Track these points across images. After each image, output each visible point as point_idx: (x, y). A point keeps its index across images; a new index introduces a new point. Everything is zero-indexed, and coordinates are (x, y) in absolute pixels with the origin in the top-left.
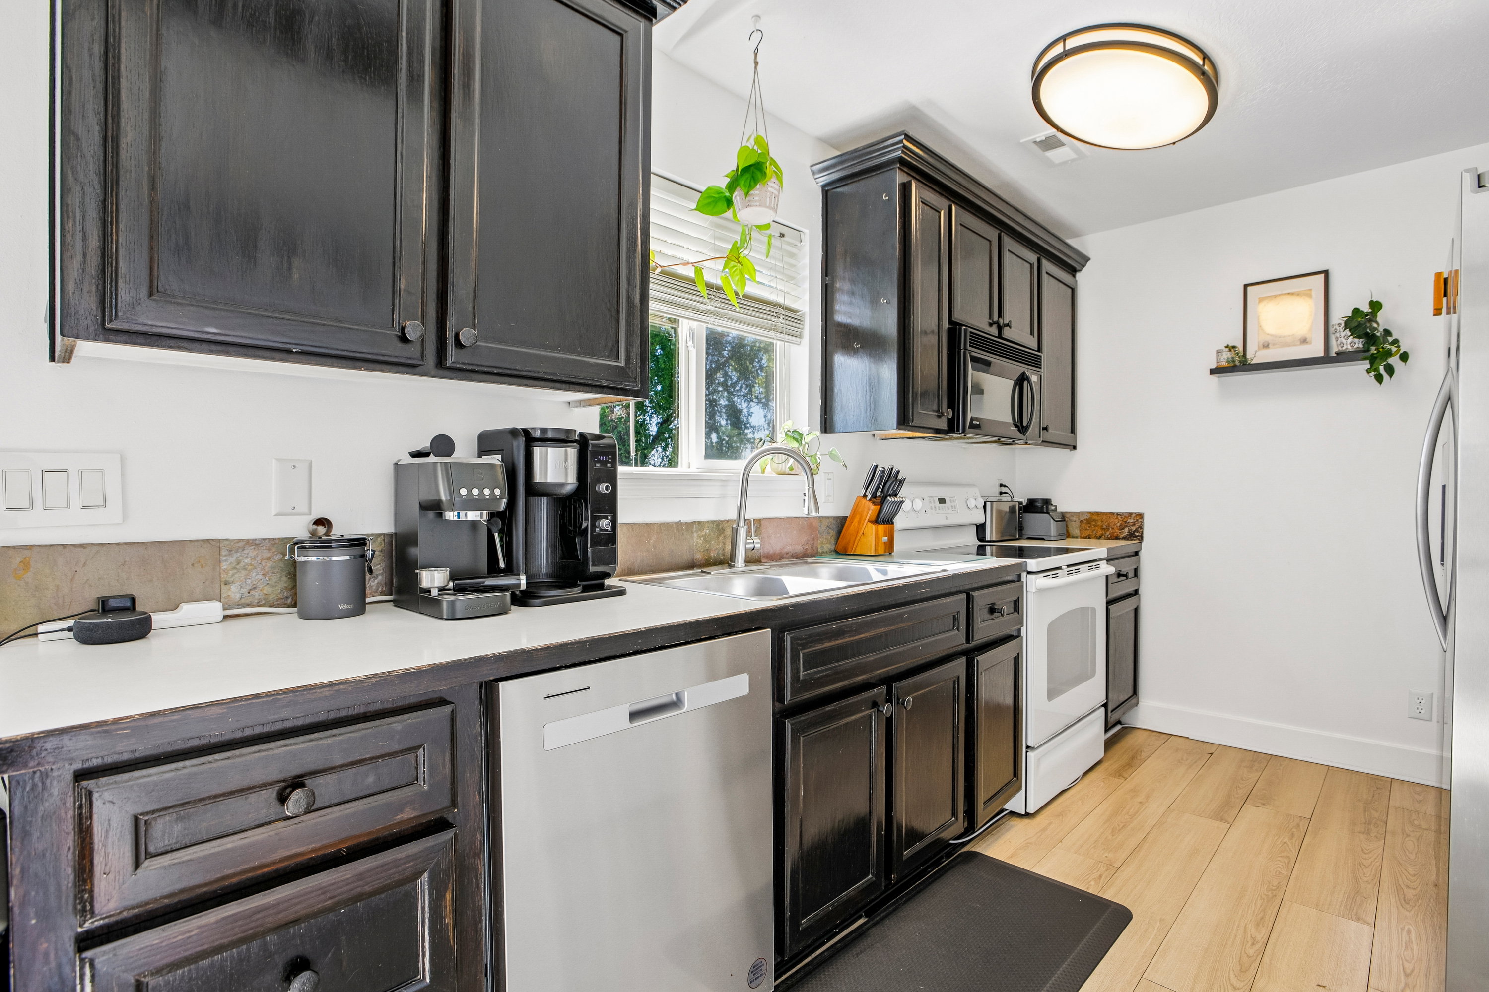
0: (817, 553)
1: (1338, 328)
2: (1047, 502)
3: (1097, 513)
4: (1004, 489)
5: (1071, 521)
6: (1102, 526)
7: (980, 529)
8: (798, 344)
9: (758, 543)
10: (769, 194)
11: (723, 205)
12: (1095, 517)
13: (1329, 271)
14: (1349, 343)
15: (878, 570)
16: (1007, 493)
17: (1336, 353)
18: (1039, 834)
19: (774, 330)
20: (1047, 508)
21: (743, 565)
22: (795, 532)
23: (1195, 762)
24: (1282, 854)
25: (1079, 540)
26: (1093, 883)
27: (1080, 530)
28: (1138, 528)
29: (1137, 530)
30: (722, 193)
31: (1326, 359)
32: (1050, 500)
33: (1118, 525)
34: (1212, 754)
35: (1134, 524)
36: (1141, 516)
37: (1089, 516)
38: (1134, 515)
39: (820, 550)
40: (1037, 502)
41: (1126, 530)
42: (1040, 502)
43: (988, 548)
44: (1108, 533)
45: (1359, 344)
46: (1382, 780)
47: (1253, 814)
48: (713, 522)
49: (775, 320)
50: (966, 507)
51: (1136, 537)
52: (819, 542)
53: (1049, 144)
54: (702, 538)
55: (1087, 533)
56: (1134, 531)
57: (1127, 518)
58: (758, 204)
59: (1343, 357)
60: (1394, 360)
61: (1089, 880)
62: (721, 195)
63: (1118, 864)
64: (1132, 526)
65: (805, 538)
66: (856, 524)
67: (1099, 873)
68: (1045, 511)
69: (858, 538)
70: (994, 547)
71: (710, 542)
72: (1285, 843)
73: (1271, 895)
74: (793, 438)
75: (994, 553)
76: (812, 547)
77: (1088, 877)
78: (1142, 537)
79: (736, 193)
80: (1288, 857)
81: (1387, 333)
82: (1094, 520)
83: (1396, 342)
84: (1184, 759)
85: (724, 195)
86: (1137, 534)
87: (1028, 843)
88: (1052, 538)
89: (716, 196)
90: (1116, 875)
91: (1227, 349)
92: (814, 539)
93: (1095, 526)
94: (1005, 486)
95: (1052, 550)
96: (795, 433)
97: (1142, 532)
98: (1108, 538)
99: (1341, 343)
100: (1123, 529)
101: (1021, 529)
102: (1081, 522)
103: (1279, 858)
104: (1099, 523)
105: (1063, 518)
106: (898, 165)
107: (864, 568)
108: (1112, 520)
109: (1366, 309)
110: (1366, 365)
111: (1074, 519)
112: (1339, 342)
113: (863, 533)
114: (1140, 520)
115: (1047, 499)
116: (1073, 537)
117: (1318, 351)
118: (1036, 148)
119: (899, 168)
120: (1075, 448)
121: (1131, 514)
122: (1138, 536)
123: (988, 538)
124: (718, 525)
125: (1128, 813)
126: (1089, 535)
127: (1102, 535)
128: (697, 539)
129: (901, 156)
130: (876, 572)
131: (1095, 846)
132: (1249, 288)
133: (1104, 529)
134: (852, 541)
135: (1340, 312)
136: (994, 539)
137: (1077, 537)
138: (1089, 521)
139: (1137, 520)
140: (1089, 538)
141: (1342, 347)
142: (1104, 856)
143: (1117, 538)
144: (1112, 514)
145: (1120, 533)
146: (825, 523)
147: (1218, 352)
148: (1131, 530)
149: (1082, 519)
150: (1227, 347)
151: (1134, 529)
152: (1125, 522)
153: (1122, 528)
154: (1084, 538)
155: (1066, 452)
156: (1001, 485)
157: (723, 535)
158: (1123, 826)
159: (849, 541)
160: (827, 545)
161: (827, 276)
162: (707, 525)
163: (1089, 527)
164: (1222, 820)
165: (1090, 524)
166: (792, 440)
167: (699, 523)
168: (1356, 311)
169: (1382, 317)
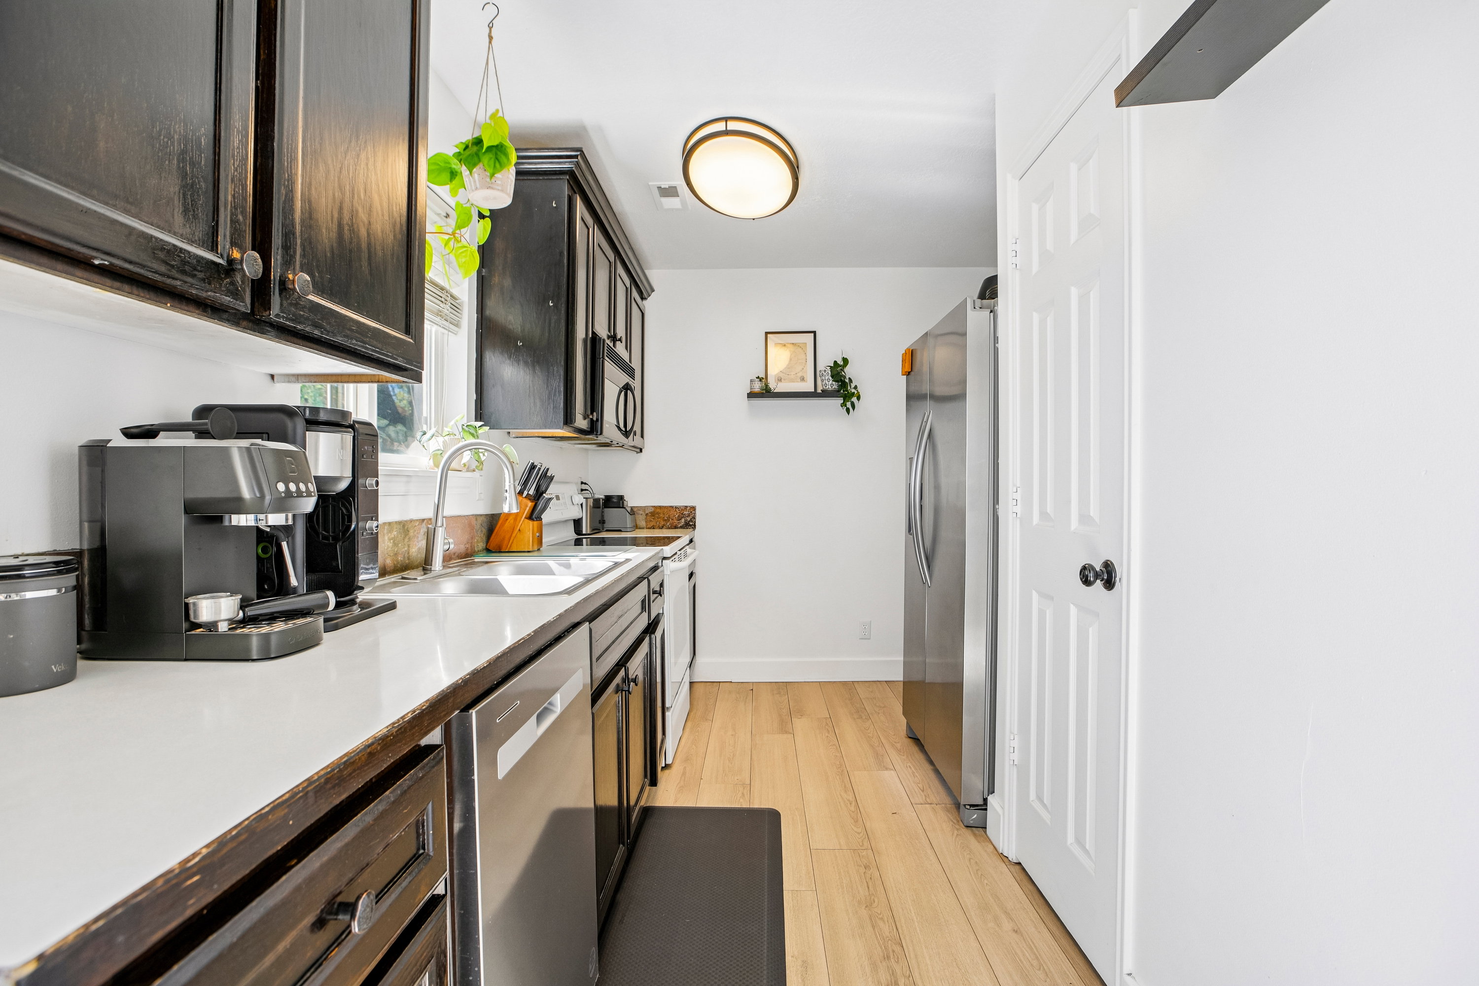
0: (474, 552)
1: (824, 373)
2: (621, 498)
3: (660, 506)
4: (584, 487)
5: (638, 514)
6: (664, 518)
7: (577, 523)
8: (456, 334)
9: (452, 543)
10: (510, 181)
11: (446, 176)
12: (658, 510)
13: (817, 332)
14: (831, 385)
15: (560, 565)
16: (587, 490)
17: (821, 390)
18: (683, 777)
19: (441, 316)
20: (623, 503)
21: (441, 568)
22: (459, 531)
23: (746, 698)
24: (830, 744)
25: (645, 530)
26: (741, 800)
27: (646, 522)
28: (692, 518)
29: (691, 521)
30: (449, 163)
31: (813, 395)
32: (623, 496)
33: (677, 516)
34: (752, 690)
35: (689, 516)
36: (694, 508)
37: (653, 509)
38: (689, 508)
39: (476, 549)
40: (614, 498)
41: (683, 520)
42: (616, 498)
43: (584, 540)
44: (668, 524)
45: (835, 386)
46: (848, 684)
47: (800, 724)
48: (399, 523)
49: (442, 305)
50: (571, 503)
51: (691, 525)
52: (476, 540)
53: (670, 192)
54: (392, 541)
55: (652, 524)
56: (689, 521)
57: (684, 510)
58: (500, 188)
59: (825, 394)
60: (854, 399)
61: (738, 799)
62: (447, 165)
63: (748, 782)
64: (687, 517)
65: (466, 537)
66: (512, 521)
67: (740, 793)
68: (621, 506)
69: (514, 535)
70: (589, 539)
71: (397, 546)
72: (827, 737)
73: (841, 771)
74: (470, 433)
75: (589, 544)
76: (471, 546)
77: (736, 797)
78: (695, 525)
79: (475, 170)
80: (834, 745)
81: (850, 380)
82: (658, 513)
83: (856, 387)
84: (738, 697)
85: (450, 166)
86: (691, 524)
87: (680, 787)
88: (628, 530)
89: (442, 164)
90: (751, 789)
91: (758, 380)
92: (472, 538)
93: (658, 518)
94: (585, 484)
95: (628, 539)
96: (470, 427)
97: (695, 521)
98: (669, 528)
99: (826, 383)
100: (681, 519)
101: (603, 522)
102: (647, 515)
103: (830, 747)
104: (661, 515)
105: (633, 512)
106: (568, 177)
107: (546, 563)
108: (672, 512)
109: (840, 362)
110: (841, 401)
111: (641, 512)
112: (824, 383)
113: (519, 530)
114: (693, 512)
115: (621, 496)
116: (640, 528)
117: (809, 387)
118: (656, 192)
119: (568, 180)
120: (641, 450)
121: (686, 507)
122: (692, 525)
123: (584, 532)
124: (404, 526)
125: (730, 745)
126: (653, 526)
127: (664, 525)
128: (388, 542)
129: (573, 170)
130: (557, 566)
131: (725, 774)
132: (769, 335)
133: (666, 520)
134: (507, 539)
135: (825, 362)
136: (588, 532)
137: (643, 528)
138: (653, 514)
139: (691, 512)
140: (654, 528)
141: (826, 387)
142: (736, 779)
143: (676, 527)
144: (672, 507)
145: (678, 523)
146: (480, 520)
147: (751, 381)
148: (687, 520)
149: (647, 512)
150: (758, 378)
151: (689, 519)
152: (682, 514)
153: (679, 519)
154: (649, 528)
155: (633, 454)
156: (582, 483)
157: (407, 537)
158: (733, 755)
159: (504, 539)
160: (481, 543)
161: (483, 267)
162: (395, 526)
163: (653, 519)
164: (786, 732)
165: (654, 516)
166: (468, 434)
167: (390, 523)
168: (835, 362)
169: (847, 369)
